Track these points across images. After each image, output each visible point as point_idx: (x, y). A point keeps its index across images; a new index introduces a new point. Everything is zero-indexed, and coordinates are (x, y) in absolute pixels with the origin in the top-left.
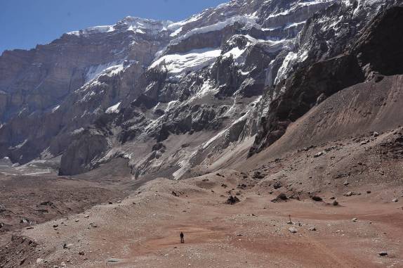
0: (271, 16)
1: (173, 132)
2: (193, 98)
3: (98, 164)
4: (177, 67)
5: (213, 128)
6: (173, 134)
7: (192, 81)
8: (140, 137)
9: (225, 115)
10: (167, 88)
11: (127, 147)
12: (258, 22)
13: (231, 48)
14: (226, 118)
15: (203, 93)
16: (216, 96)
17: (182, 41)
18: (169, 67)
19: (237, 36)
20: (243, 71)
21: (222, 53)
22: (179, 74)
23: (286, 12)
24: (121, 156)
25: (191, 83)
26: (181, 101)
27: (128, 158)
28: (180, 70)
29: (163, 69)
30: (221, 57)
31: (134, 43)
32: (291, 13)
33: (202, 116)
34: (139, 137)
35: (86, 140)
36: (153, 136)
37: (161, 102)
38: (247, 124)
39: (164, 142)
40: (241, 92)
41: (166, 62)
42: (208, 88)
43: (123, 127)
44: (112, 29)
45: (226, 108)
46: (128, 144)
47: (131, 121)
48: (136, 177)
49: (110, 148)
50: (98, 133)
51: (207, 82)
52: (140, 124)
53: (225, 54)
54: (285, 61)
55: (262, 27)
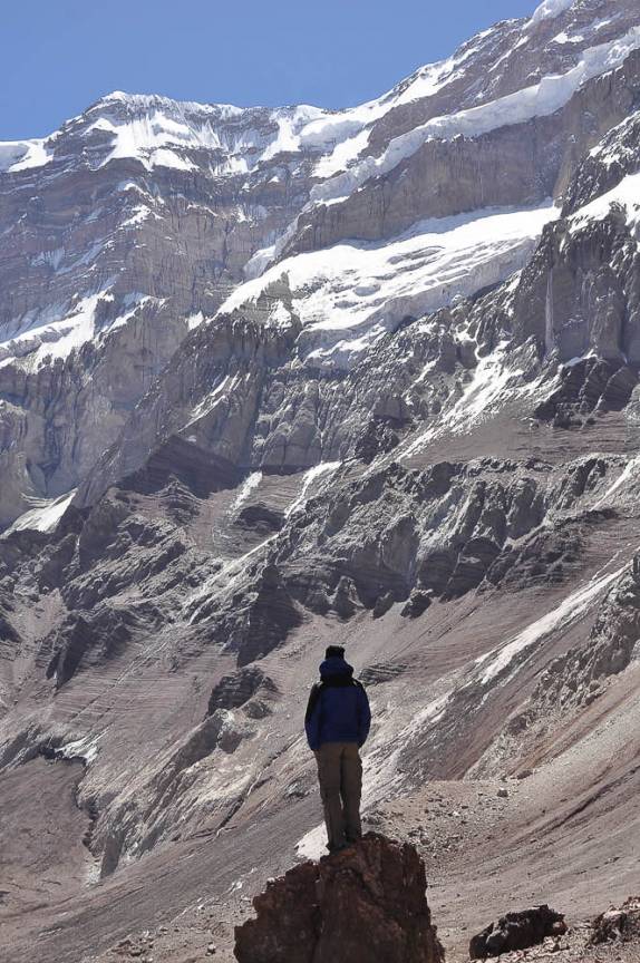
1: (322, 609)
2: (428, 435)
4: (345, 305)
5: (536, 571)
6: (317, 620)
7: (422, 360)
8: (156, 645)
9: (606, 495)
10: (296, 402)
13: (612, 178)
14: (609, 514)
16: (545, 412)
17: (371, 182)
18: (305, 309)
21: (564, 214)
22: (355, 332)
24: (49, 751)
25: (413, 369)
26: (367, 458)
27: (80, 760)
28: (361, 317)
29: (281, 316)
31: (142, 212)
33: (473, 516)
34: (147, 650)
36: (216, 636)
37: (267, 470)
39: (270, 664)
41: (292, 288)
42: (499, 383)
43: (72, 599)
44: (38, 155)
45: (603, 468)
46: (87, 684)
47: (113, 567)
48: (110, 867)
51: (496, 357)
52: (157, 581)
53: (583, 212)
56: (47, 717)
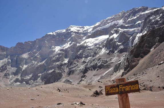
1: (90, 70)
2: (98, 55)
4: (91, 44)
5: (107, 67)
6: (90, 71)
8: (76, 73)
9: (112, 61)
10: (87, 52)
11: (71, 77)
12: (123, 23)
13: (113, 34)
14: (113, 63)
16: (108, 54)
17: (93, 33)
18: (88, 44)
19: (115, 29)
20: (119, 43)
21: (109, 36)
22: (92, 46)
23: (135, 17)
24: (69, 81)
25: (97, 49)
26: (93, 57)
27: (71, 82)
29: (85, 45)
30: (109, 38)
31: (73, 35)
32: (137, 18)
33: (102, 63)
35: (54, 74)
36: (81, 72)
37: (85, 58)
38: (121, 64)
39: (86, 74)
40: (118, 51)
41: (87, 42)
42: (104, 51)
43: (69, 69)
44: (64, 31)
45: (112, 59)
47: (73, 66)
49: (64, 77)
50: (59, 72)
51: (104, 48)
52: (76, 67)
53: (111, 37)
54: (136, 37)
55: (126, 25)
56: (68, 78)
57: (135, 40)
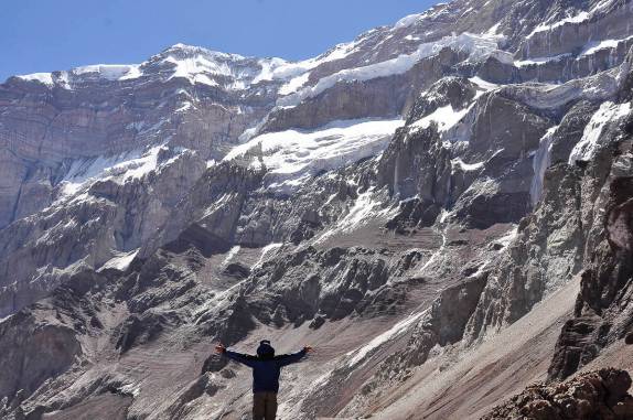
0: (538, 29)
1: (267, 321)
2: (330, 233)
3: (41, 410)
4: (291, 161)
5: (382, 308)
6: (264, 327)
7: (328, 192)
8: (177, 335)
9: (416, 273)
10: (261, 210)
11: (133, 364)
12: (503, 47)
13: (431, 108)
14: (421, 281)
15: (356, 220)
16: (391, 225)
17: (308, 99)
18: (269, 162)
19: (449, 79)
20: (466, 162)
21: (407, 124)
22: (295, 175)
23: (582, 16)
24: (114, 389)
25: (324, 197)
26: (297, 243)
27: (130, 395)
28: (299, 168)
29: (256, 164)
30: (405, 130)
31: (187, 105)
32: (596, 17)
33: (350, 277)
34: (171, 337)
35: (20, 340)
36: (208, 332)
37: (243, 245)
40: (460, 215)
41: (263, 150)
42: (369, 208)
43: (132, 308)
44: (135, 72)
45: (420, 256)
46: (137, 354)
47: (157, 292)
49: (85, 363)
50: (54, 321)
51: (368, 194)
52: (179, 300)
53: (416, 124)
54: (589, 127)
55: (516, 58)
56: (114, 370)
57: (580, 145)
